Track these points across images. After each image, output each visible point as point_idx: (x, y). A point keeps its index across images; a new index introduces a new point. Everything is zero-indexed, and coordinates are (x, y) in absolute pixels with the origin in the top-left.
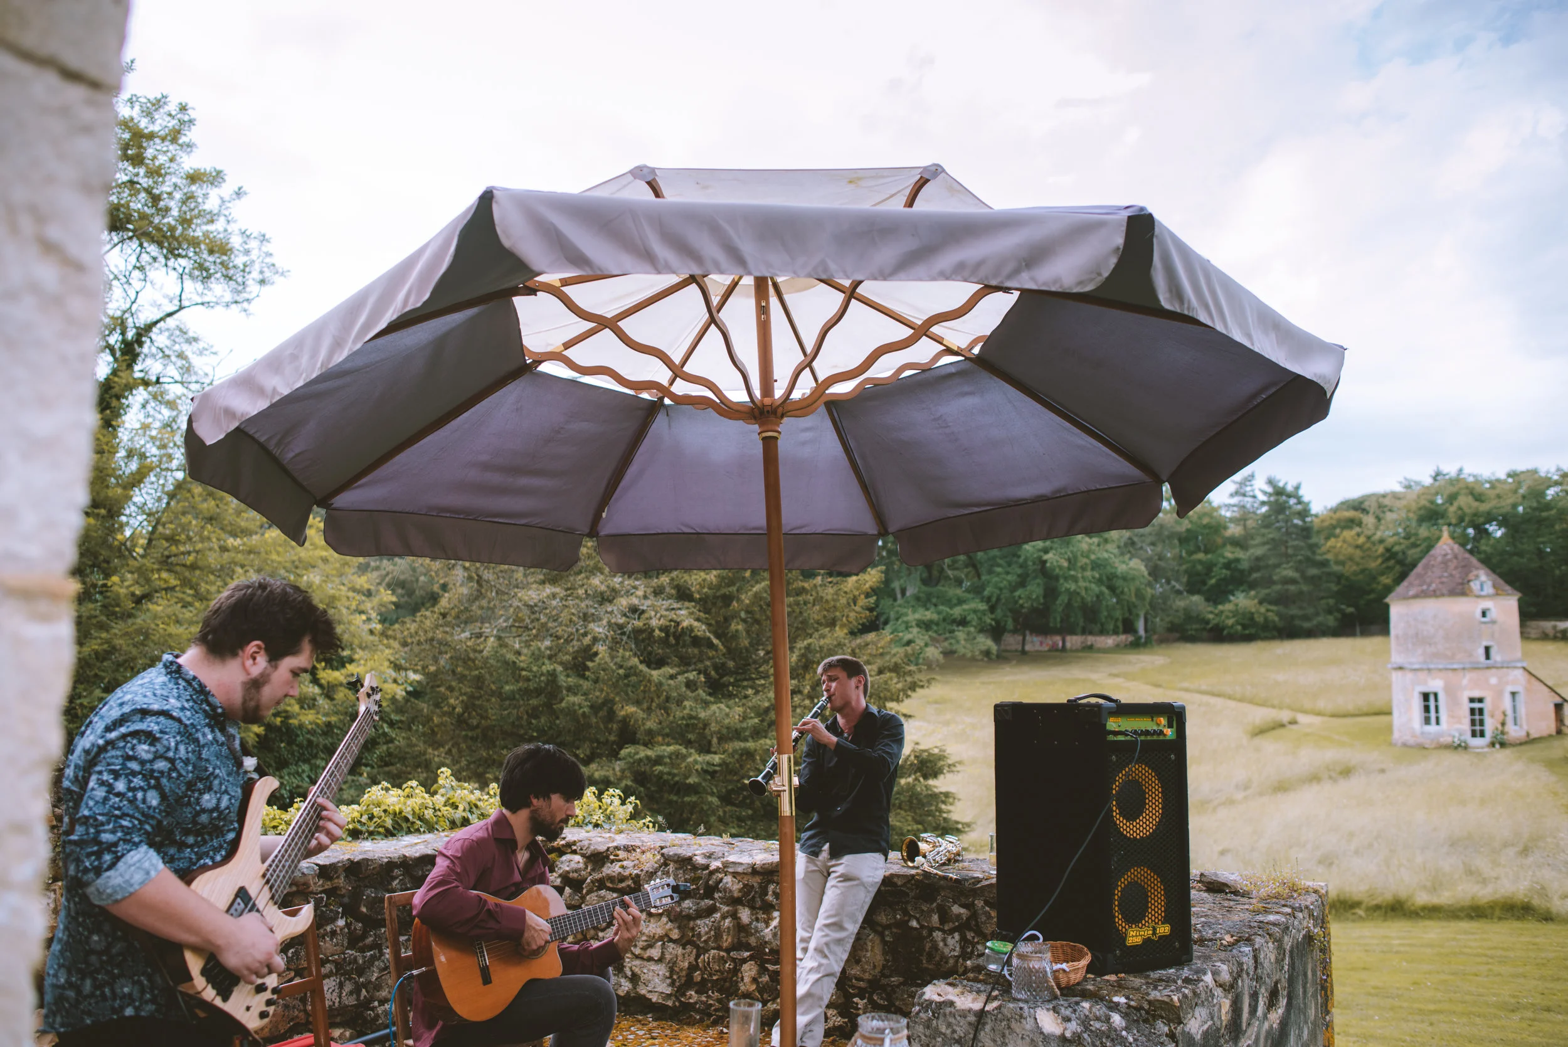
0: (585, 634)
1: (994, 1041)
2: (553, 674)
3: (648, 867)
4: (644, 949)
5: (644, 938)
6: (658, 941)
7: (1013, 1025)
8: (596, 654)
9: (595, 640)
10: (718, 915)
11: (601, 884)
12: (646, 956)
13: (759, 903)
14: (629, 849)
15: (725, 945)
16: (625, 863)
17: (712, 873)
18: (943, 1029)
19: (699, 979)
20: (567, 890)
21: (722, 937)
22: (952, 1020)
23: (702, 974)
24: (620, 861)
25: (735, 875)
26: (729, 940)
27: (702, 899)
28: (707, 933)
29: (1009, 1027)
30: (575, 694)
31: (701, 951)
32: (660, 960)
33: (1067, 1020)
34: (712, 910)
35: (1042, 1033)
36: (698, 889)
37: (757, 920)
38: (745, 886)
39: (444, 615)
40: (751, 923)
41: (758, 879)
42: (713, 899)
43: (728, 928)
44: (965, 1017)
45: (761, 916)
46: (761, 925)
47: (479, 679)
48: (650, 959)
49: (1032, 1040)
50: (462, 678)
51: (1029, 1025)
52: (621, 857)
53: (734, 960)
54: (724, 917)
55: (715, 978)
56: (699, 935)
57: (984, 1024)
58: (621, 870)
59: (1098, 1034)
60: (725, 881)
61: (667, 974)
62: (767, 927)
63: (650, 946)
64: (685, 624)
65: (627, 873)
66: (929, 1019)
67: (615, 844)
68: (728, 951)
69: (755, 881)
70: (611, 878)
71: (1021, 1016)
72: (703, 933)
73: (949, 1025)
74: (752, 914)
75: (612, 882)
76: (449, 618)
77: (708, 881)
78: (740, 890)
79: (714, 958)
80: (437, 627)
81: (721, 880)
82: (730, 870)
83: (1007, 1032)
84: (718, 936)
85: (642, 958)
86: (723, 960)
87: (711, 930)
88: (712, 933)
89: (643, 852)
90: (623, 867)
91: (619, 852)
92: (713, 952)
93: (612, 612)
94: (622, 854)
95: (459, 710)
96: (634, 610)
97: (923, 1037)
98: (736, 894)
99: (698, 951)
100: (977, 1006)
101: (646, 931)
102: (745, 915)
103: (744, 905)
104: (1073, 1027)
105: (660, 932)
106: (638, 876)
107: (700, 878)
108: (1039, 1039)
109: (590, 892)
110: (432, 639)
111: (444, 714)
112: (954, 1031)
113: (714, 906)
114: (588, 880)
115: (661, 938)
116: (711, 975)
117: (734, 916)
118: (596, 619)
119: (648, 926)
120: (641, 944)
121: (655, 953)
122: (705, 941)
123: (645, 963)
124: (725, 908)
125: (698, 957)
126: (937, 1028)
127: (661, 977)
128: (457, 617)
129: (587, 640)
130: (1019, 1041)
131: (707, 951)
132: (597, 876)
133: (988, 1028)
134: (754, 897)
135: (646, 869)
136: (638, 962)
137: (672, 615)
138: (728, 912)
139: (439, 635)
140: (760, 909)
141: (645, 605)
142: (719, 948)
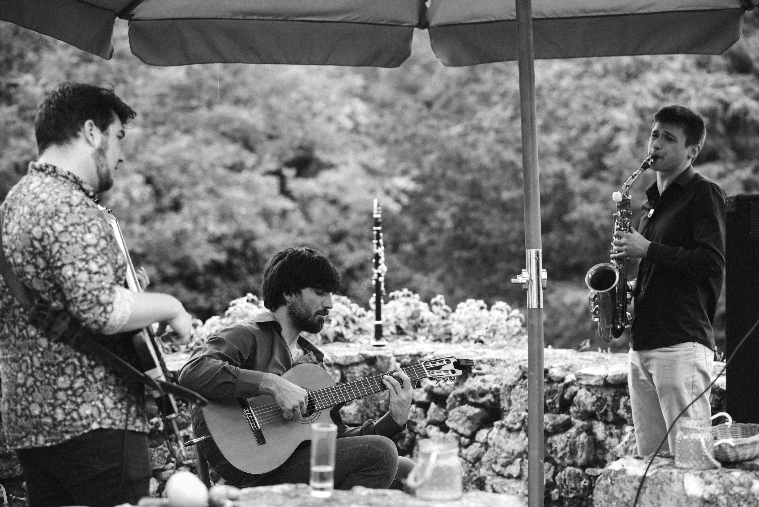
0: (604, 123)
1: (652, 503)
2: (561, 176)
3: (508, 380)
4: (505, 466)
5: (504, 455)
6: (517, 457)
7: (665, 487)
8: (616, 149)
9: (617, 130)
10: (573, 431)
11: (463, 399)
12: (506, 474)
13: (611, 418)
14: (492, 363)
15: (580, 461)
16: (486, 377)
17: (567, 386)
18: (617, 494)
19: (556, 497)
20: (433, 406)
21: (577, 453)
22: (622, 485)
23: (559, 493)
24: (483, 374)
25: (589, 387)
26: (584, 456)
27: (559, 413)
28: (563, 449)
29: (662, 490)
30: (591, 202)
31: (558, 468)
32: (519, 477)
33: (709, 483)
34: (568, 425)
35: (685, 495)
36: (554, 403)
37: (611, 435)
38: (599, 399)
39: (429, 104)
40: (606, 439)
41: (612, 392)
42: (569, 413)
43: (583, 443)
44: (632, 482)
45: (615, 431)
46: (614, 441)
47: (474, 185)
48: (510, 477)
49: (678, 501)
50: (453, 185)
51: (676, 487)
52: (483, 371)
53: (589, 477)
54: (579, 433)
55: (571, 496)
56: (555, 451)
57: (645, 488)
58: (481, 384)
59: (738, 498)
60: (579, 394)
61: (526, 492)
62: (619, 442)
63: (510, 463)
64: (736, 106)
65: (486, 387)
66: (608, 486)
67: (479, 358)
68: (583, 467)
69: (608, 395)
70: (472, 393)
71: (670, 480)
72: (559, 449)
73: (621, 490)
74: (606, 429)
75: (473, 397)
76: (436, 108)
77: (563, 395)
78: (593, 404)
79: (569, 475)
80: (420, 119)
81: (576, 393)
82: (584, 382)
83: (661, 494)
84: (573, 453)
85: (502, 476)
86: (578, 478)
87: (566, 446)
88: (568, 449)
89: (507, 366)
90: (483, 381)
91: (482, 366)
92: (568, 469)
93: (638, 94)
94: (485, 368)
95: (449, 224)
96: (668, 88)
97: (603, 502)
98: (589, 408)
99: (556, 468)
100: (640, 473)
101: (505, 447)
102: (599, 429)
103: (598, 420)
104: (713, 489)
105: (519, 448)
106: (497, 390)
107: (555, 391)
108: (683, 500)
109: (453, 407)
110: (414, 135)
111: (433, 231)
112: (624, 496)
113: (569, 420)
114: (451, 396)
115: (520, 455)
116: (567, 493)
117: (590, 431)
118: (619, 104)
119: (507, 443)
120: (501, 461)
121: (514, 470)
122: (562, 458)
123: (506, 481)
124: (579, 423)
125: (555, 474)
126: (612, 494)
127: (520, 494)
128: (446, 105)
129: (605, 131)
130: (669, 503)
131: (563, 468)
132: (460, 390)
133: (648, 491)
134: (606, 411)
135: (504, 383)
136: (499, 480)
137: (720, 94)
138: (582, 427)
139: (422, 130)
140: (613, 423)
141: (683, 81)
142: (574, 465)
